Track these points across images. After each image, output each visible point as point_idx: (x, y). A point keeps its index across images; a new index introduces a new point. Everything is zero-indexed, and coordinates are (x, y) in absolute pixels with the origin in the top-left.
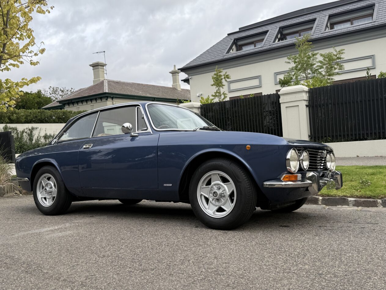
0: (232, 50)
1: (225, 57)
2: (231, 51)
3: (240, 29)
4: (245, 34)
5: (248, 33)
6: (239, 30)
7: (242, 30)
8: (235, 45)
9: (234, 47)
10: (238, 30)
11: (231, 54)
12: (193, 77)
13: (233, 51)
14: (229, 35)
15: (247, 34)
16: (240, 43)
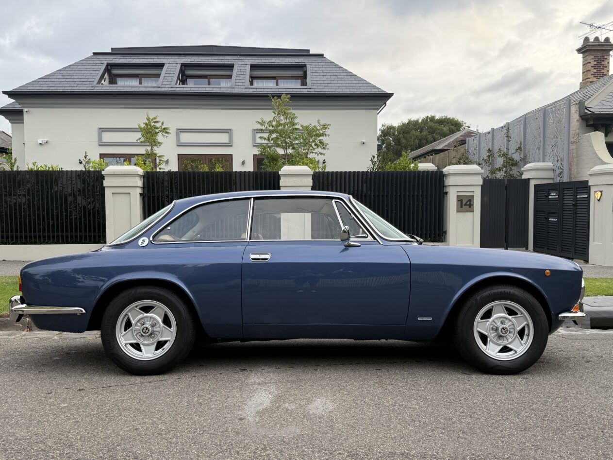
0: (103, 80)
1: (96, 88)
2: (103, 82)
3: (112, 49)
4: (125, 60)
5: (130, 60)
6: (112, 51)
7: (116, 52)
8: (108, 74)
9: (106, 76)
10: (110, 51)
11: (102, 86)
12: (31, 109)
13: (105, 81)
14: (95, 54)
15: (127, 60)
16: (116, 71)
